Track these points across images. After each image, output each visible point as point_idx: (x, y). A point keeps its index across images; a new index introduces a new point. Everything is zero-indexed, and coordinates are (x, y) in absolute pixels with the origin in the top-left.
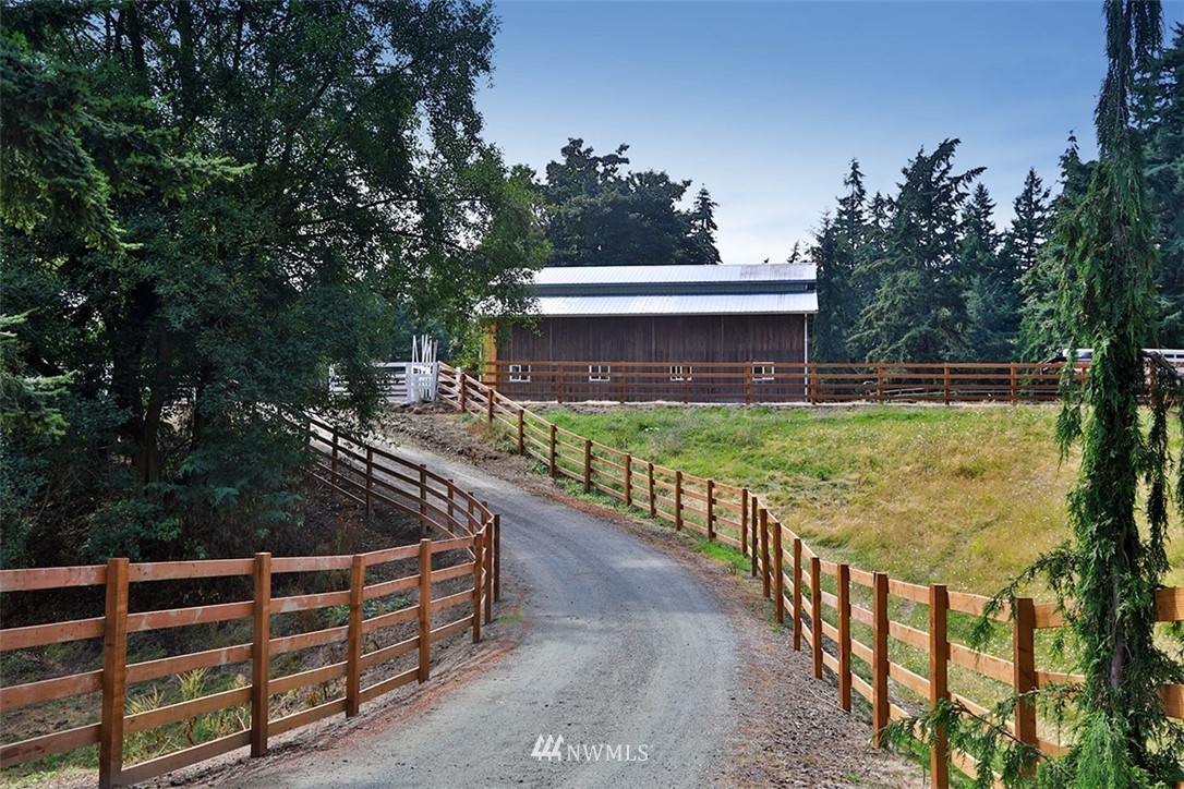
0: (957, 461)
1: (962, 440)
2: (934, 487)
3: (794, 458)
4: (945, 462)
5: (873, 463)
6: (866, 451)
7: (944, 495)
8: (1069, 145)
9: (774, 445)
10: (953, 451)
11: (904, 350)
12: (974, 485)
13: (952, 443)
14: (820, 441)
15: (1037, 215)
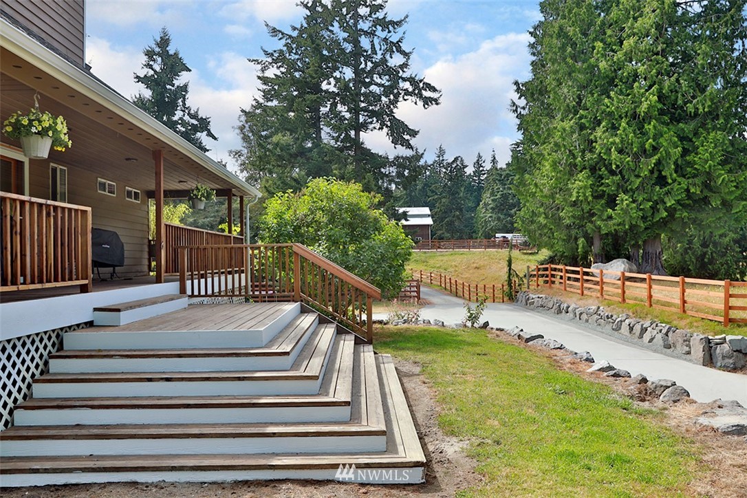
0: (475, 265)
1: (475, 260)
2: (471, 271)
3: (438, 265)
4: (472, 265)
5: (456, 266)
6: (454, 263)
7: (473, 273)
8: (493, 153)
9: (431, 262)
10: (473, 263)
11: (445, 225)
12: (479, 271)
13: (473, 261)
14: (442, 261)
15: (481, 169)
